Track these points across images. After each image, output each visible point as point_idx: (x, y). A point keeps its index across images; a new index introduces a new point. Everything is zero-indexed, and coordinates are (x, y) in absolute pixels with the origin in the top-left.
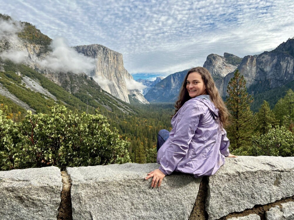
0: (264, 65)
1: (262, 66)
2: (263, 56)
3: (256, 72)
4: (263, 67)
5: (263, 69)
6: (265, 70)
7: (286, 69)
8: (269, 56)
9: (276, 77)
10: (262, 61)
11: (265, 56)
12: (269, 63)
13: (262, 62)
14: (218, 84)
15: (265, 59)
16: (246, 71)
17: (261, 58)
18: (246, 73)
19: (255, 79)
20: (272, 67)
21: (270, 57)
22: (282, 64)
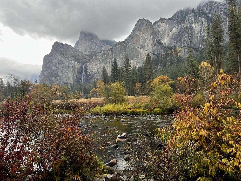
0: (161, 36)
1: (158, 37)
2: (159, 24)
3: (153, 44)
4: (160, 38)
5: (160, 41)
6: (163, 42)
7: (201, 34)
8: (166, 24)
9: (189, 44)
10: (158, 30)
11: (162, 25)
12: (166, 33)
13: (158, 32)
14: (104, 56)
15: (162, 28)
16: (142, 40)
17: (157, 26)
18: (141, 44)
19: (152, 52)
20: (171, 39)
21: (168, 26)
22: (194, 27)
